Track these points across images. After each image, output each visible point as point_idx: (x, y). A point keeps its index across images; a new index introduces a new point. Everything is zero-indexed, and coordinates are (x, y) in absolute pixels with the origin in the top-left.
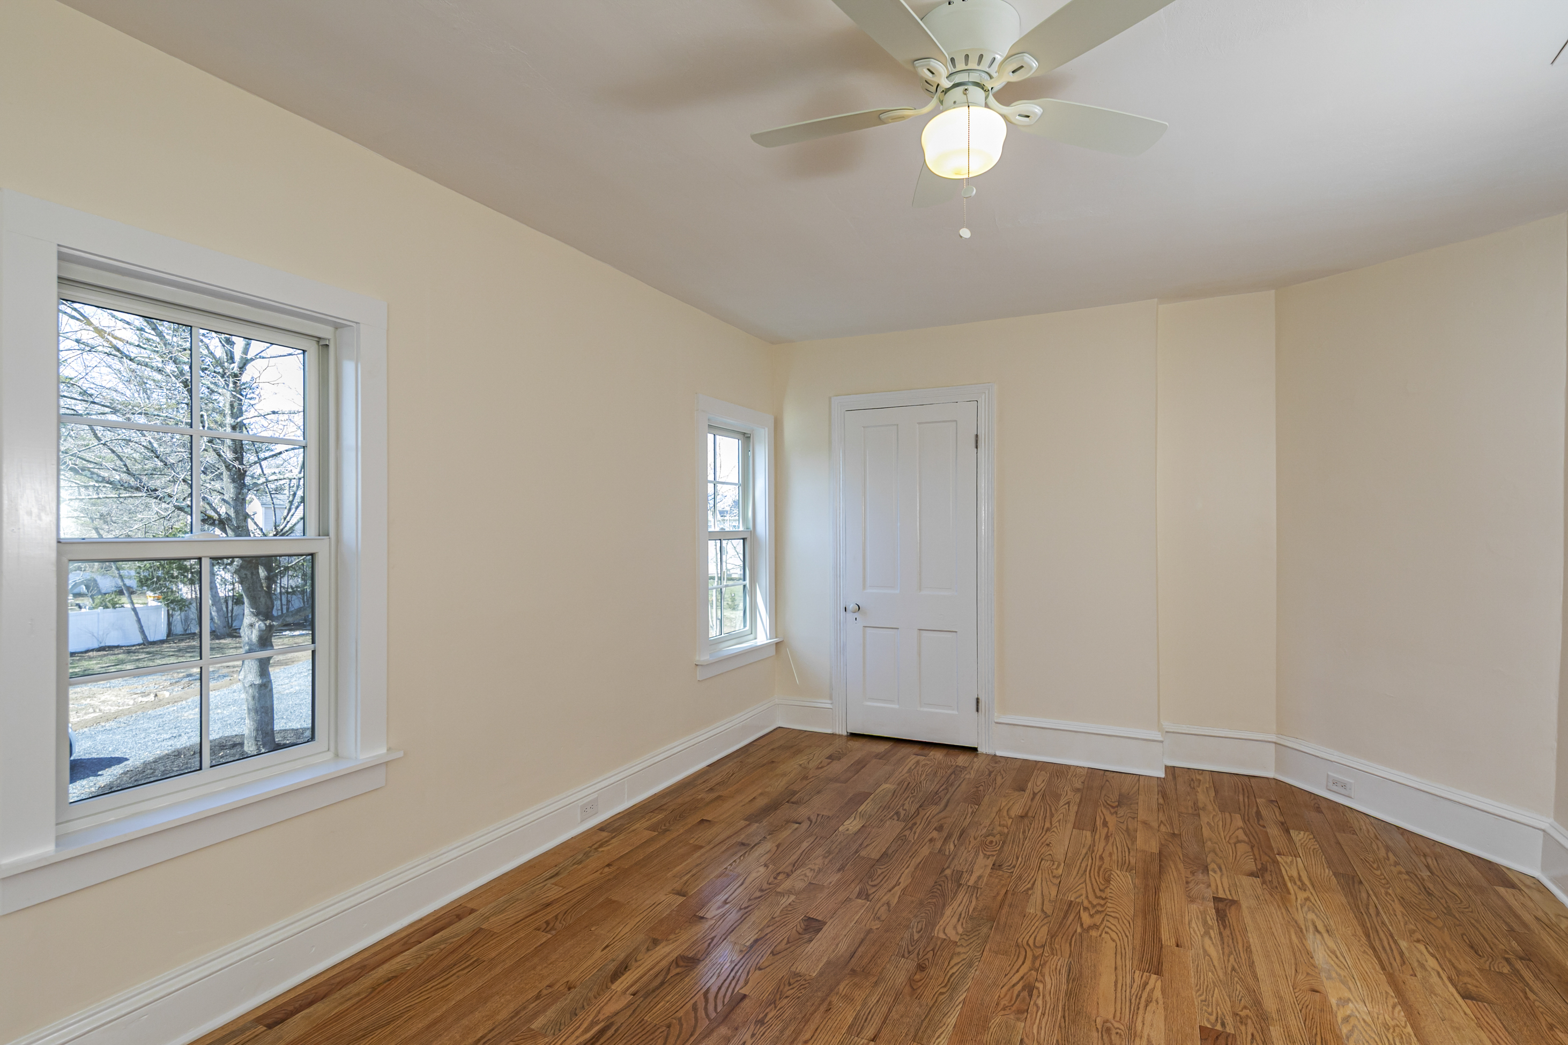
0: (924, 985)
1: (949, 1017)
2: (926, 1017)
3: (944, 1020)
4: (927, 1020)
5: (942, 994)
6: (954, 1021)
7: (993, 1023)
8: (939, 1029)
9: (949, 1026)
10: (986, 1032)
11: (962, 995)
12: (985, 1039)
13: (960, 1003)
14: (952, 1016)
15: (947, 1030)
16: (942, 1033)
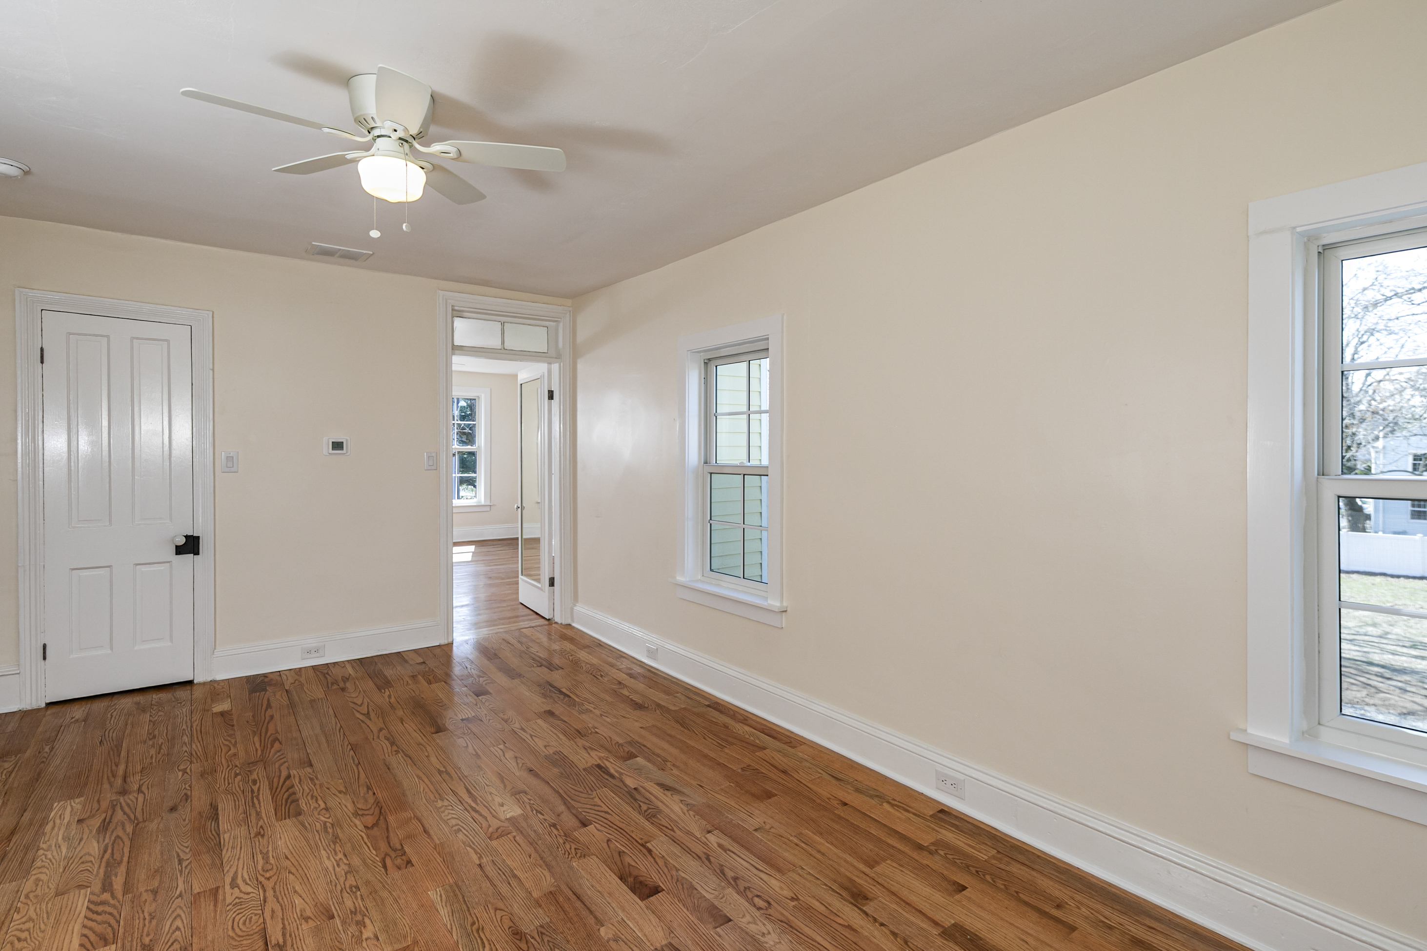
0: (494, 918)
1: (448, 913)
2: (465, 901)
3: (449, 909)
4: (461, 900)
5: (473, 924)
6: (442, 913)
7: (411, 934)
8: (447, 901)
9: (441, 907)
10: (410, 924)
11: (457, 935)
12: (407, 919)
13: (452, 928)
14: (447, 916)
15: (440, 904)
16: (441, 900)
